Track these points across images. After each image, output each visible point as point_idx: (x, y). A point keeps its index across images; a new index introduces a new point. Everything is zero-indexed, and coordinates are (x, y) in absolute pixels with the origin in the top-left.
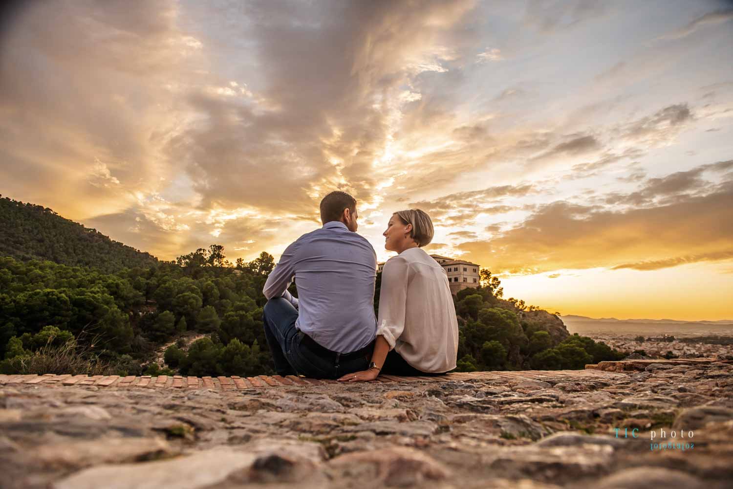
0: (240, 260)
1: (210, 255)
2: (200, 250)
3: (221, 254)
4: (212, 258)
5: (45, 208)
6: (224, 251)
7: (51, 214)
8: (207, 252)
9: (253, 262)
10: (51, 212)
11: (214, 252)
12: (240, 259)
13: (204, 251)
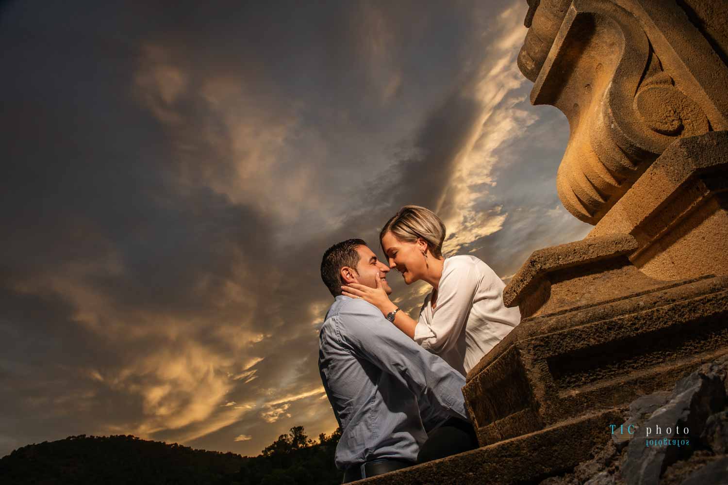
0: (322, 436)
1: (293, 439)
2: (282, 436)
3: (303, 434)
4: (295, 440)
5: (127, 436)
6: (304, 431)
7: (133, 440)
8: (289, 437)
9: (335, 433)
10: (133, 438)
11: (295, 435)
12: (322, 434)
13: (285, 437)
